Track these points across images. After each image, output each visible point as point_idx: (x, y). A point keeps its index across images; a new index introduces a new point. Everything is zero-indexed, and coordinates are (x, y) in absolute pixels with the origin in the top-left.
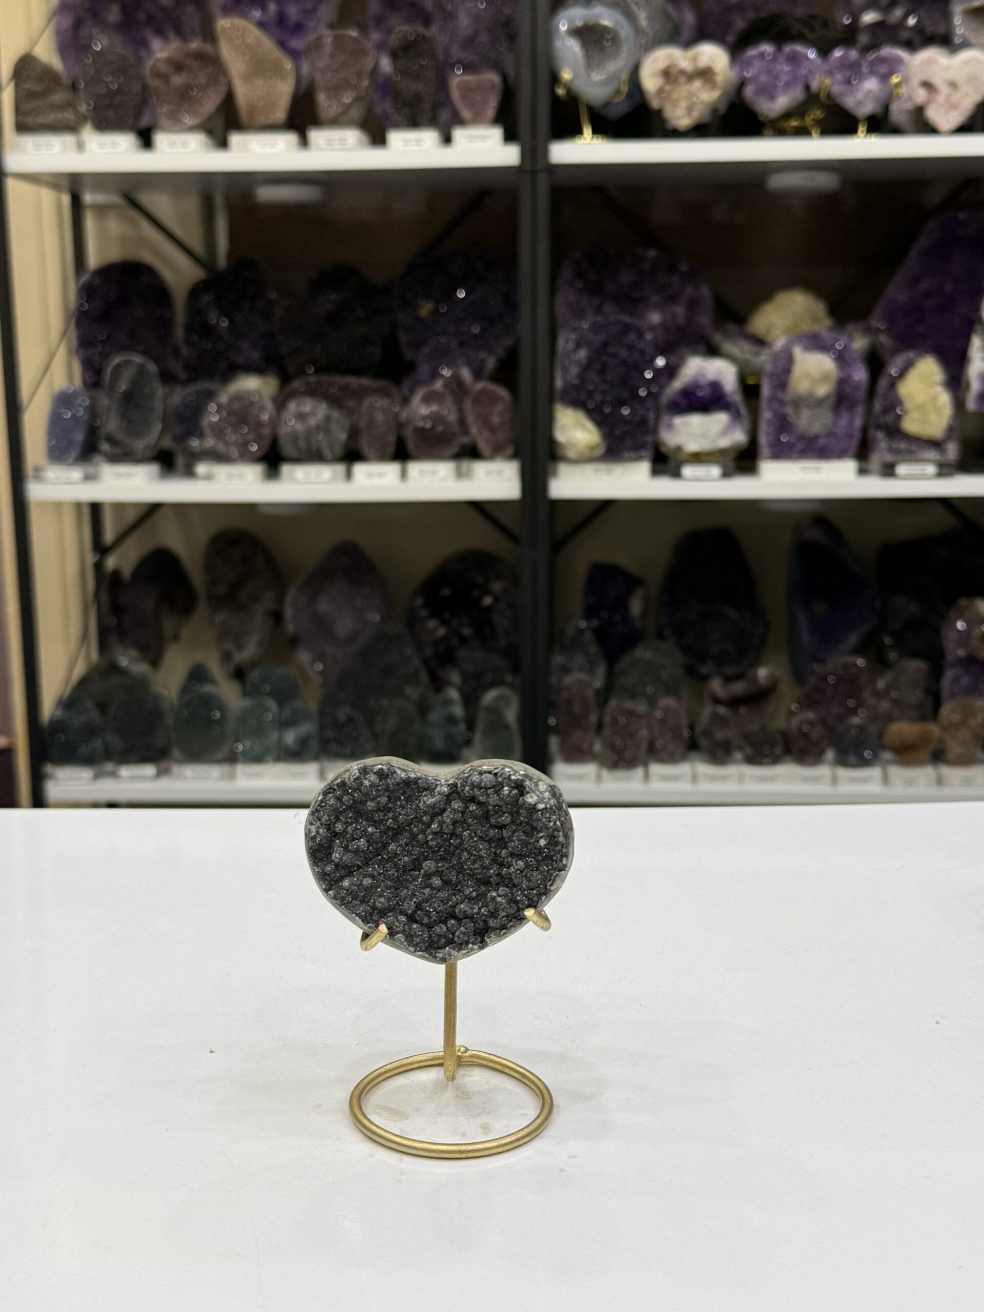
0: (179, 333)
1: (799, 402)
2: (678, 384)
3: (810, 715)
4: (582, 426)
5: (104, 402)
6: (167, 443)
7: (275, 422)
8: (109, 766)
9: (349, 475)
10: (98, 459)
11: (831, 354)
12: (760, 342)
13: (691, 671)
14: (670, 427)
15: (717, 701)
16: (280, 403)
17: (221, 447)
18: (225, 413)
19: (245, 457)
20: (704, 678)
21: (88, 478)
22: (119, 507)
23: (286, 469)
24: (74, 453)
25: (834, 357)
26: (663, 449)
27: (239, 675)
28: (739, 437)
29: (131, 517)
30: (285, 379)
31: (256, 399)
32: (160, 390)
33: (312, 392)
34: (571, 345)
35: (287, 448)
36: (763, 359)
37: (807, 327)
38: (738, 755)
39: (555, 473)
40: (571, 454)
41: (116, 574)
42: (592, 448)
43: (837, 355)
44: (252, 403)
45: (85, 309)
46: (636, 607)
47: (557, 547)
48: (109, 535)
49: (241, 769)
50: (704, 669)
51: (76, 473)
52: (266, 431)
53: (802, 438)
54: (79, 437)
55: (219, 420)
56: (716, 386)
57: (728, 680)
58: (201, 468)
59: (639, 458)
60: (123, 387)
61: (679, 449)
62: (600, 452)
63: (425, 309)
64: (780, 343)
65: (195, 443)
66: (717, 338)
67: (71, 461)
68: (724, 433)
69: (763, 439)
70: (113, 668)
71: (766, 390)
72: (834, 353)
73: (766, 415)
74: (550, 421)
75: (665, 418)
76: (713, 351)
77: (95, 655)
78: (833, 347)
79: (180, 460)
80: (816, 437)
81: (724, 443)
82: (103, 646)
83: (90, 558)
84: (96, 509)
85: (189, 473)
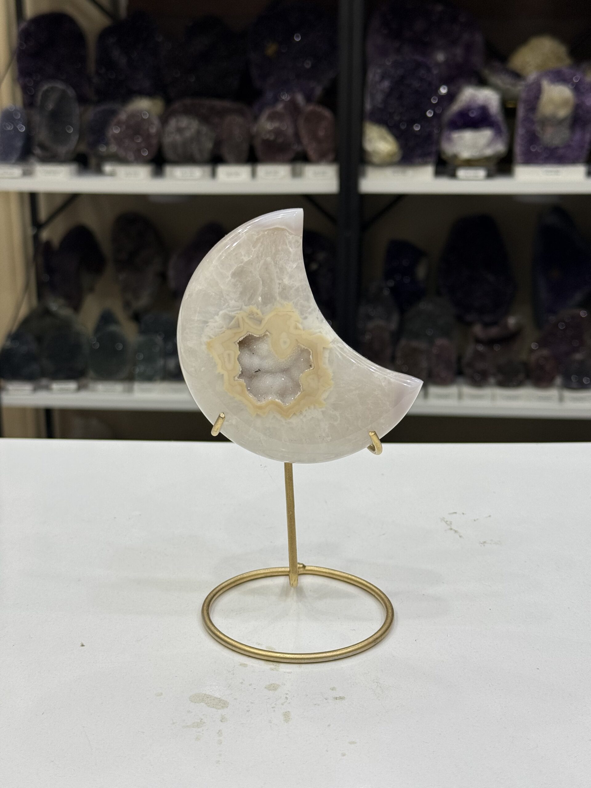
0: (92, 66)
1: (545, 122)
2: (456, 107)
3: (545, 352)
4: (384, 139)
5: (37, 118)
6: (83, 148)
7: (160, 135)
8: (44, 382)
9: (214, 174)
10: (33, 160)
11: (570, 86)
12: (517, 76)
13: (460, 319)
14: (450, 140)
15: (478, 341)
16: (164, 119)
17: (122, 153)
18: (124, 127)
19: (139, 160)
20: (470, 324)
21: (27, 173)
22: (50, 196)
23: (169, 170)
24: (16, 156)
25: (573, 88)
26: (444, 157)
27: (136, 317)
28: (500, 147)
29: (59, 202)
30: (168, 101)
31: (146, 117)
32: (76, 109)
33: (188, 111)
34: (377, 78)
35: (169, 154)
36: (519, 89)
37: (553, 65)
38: (492, 380)
39: (363, 174)
40: (376, 159)
41: (48, 244)
42: (391, 155)
43: (574, 86)
44: (144, 120)
45: (24, 48)
46: (421, 272)
47: (365, 226)
48: (43, 215)
49: (137, 386)
50: (469, 318)
51: (17, 171)
52: (154, 141)
53: (546, 148)
54: (19, 144)
55: (120, 132)
56: (484, 110)
57: (486, 325)
58: (108, 168)
59: (425, 163)
60: (50, 106)
61: (455, 156)
62: (397, 158)
63: (271, 49)
64: (532, 76)
65: (103, 149)
66: (486, 72)
67: (13, 161)
68: (489, 144)
69: (518, 149)
70: (47, 312)
71: (521, 112)
72: (573, 85)
73: (520, 131)
74: (360, 135)
75: (446, 133)
76: (482, 82)
77: (34, 302)
78: (572, 79)
79: (93, 161)
80: (557, 148)
81: (489, 152)
82: (40, 296)
83: (30, 232)
84: (33, 197)
85: (99, 171)
